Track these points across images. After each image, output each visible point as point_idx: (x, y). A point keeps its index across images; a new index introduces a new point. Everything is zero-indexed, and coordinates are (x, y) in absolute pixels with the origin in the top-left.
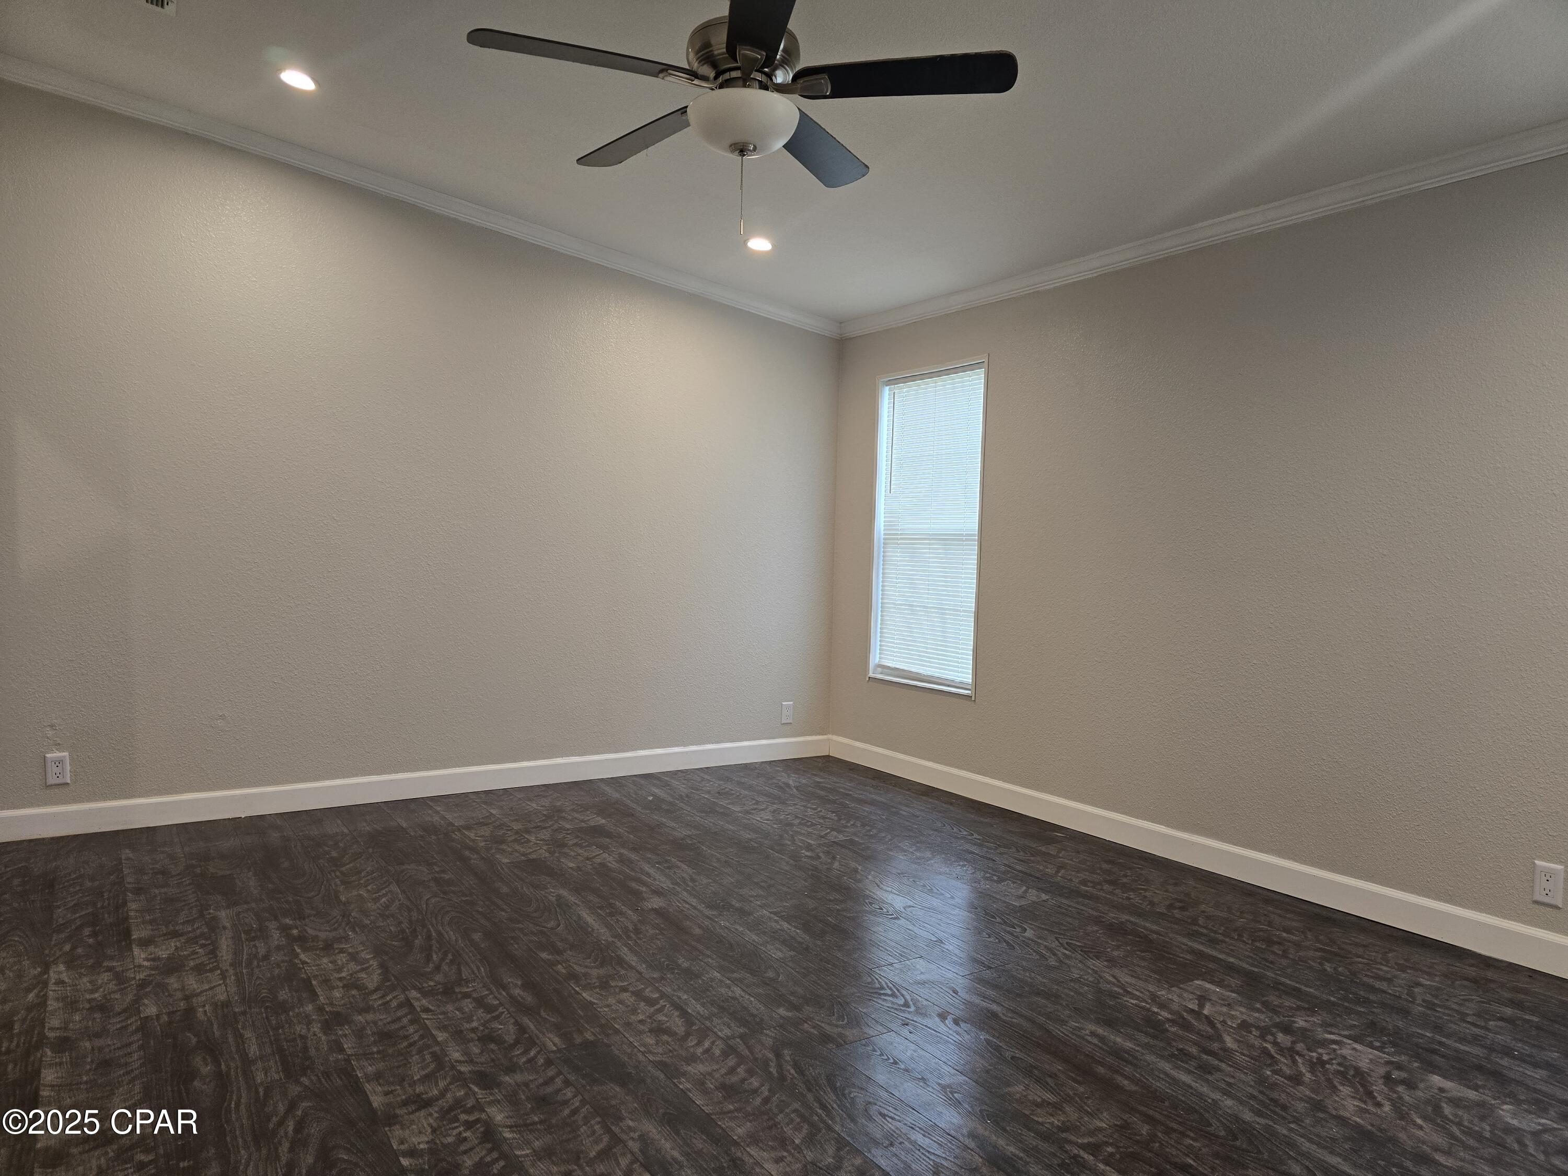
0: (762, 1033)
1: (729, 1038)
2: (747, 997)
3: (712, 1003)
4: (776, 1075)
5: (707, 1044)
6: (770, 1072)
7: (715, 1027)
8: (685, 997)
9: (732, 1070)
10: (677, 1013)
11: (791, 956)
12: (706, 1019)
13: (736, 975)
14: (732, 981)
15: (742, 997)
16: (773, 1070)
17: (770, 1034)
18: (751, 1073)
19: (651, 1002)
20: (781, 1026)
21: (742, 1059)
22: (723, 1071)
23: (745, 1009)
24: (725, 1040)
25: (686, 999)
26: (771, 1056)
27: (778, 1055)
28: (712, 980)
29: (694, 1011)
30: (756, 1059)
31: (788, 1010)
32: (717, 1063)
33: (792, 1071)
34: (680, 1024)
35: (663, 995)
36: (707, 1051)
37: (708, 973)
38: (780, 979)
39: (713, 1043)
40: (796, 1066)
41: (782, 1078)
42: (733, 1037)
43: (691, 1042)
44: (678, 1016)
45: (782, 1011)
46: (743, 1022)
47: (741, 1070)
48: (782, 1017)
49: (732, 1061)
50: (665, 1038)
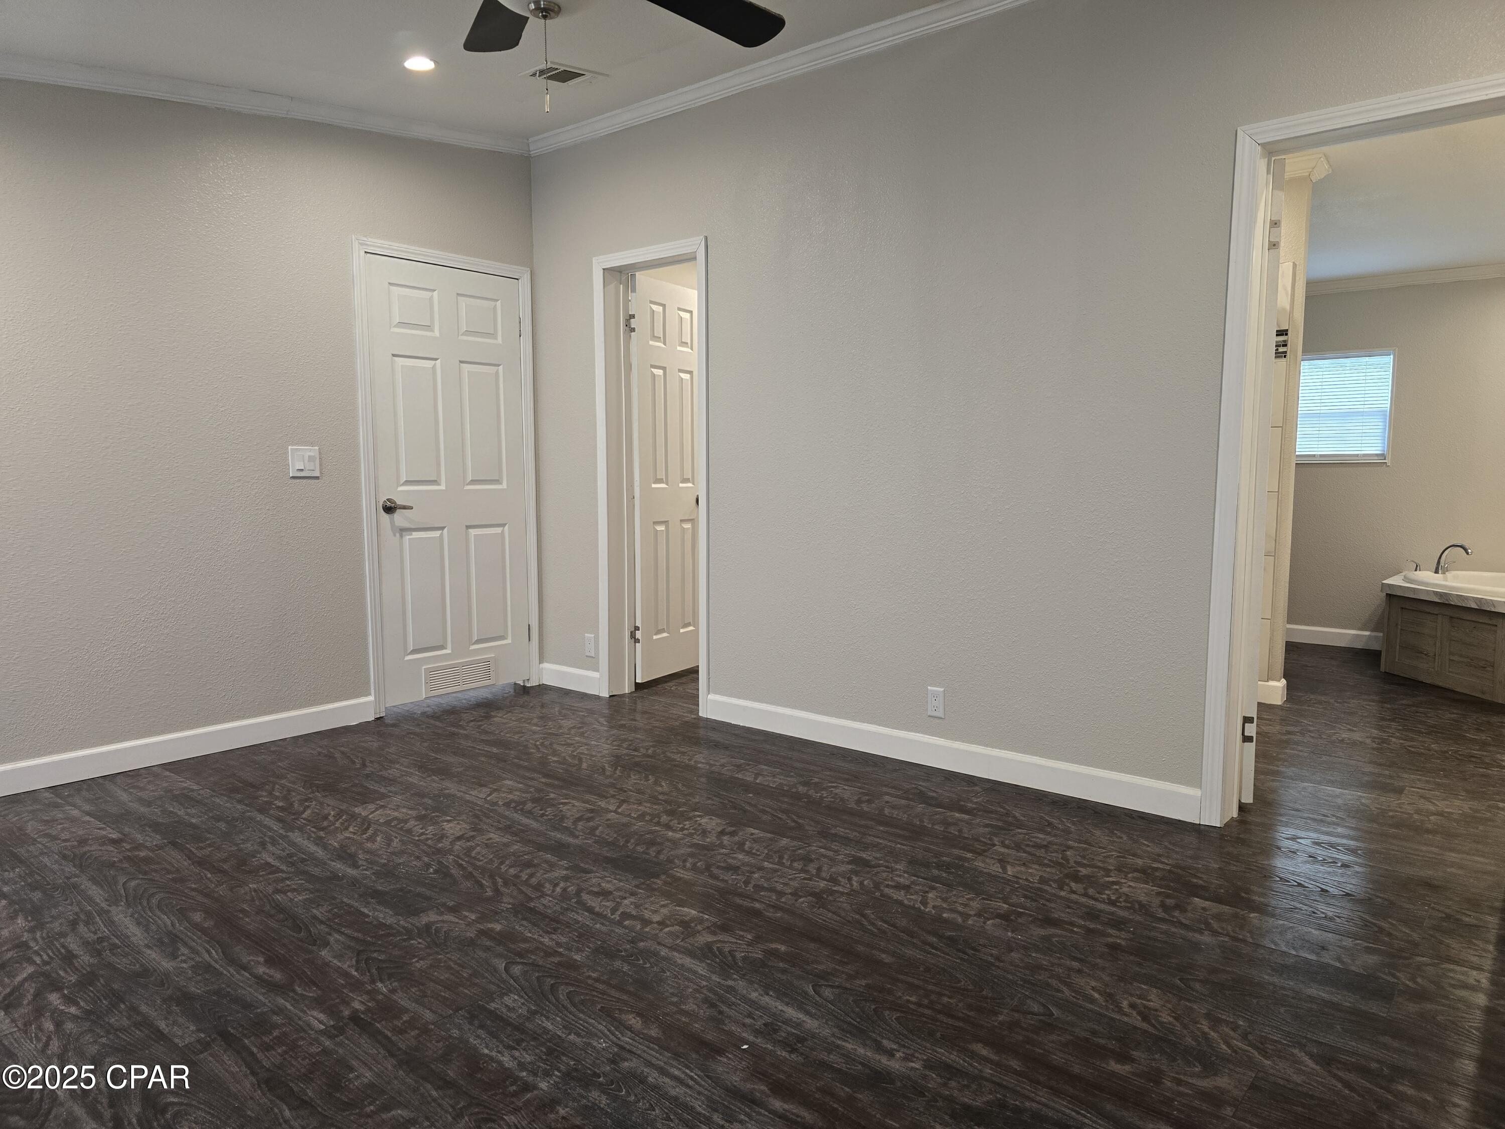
0: (513, 905)
1: (541, 896)
2: (536, 937)
3: (568, 925)
4: (497, 878)
5: (558, 890)
6: (501, 878)
7: (557, 903)
8: (598, 926)
9: (531, 875)
10: (597, 909)
11: (493, 1000)
12: (567, 909)
13: (556, 960)
14: (557, 951)
15: (541, 936)
16: (500, 880)
17: (506, 905)
18: (517, 876)
19: (625, 916)
20: (496, 913)
21: (526, 883)
22: (538, 874)
23: (534, 925)
24: (543, 895)
25: (596, 924)
26: (503, 889)
27: (497, 891)
28: (579, 950)
29: (583, 914)
30: (515, 885)
31: (492, 930)
32: (546, 879)
33: (484, 882)
34: (589, 902)
35: (620, 923)
36: (556, 885)
37: (588, 957)
38: (504, 965)
39: (553, 891)
40: (481, 886)
41: (492, 877)
42: (539, 898)
43: (572, 889)
44: (594, 907)
45: (498, 927)
46: (532, 910)
47: (524, 877)
48: (497, 921)
49: (534, 881)
50: (595, 889)
